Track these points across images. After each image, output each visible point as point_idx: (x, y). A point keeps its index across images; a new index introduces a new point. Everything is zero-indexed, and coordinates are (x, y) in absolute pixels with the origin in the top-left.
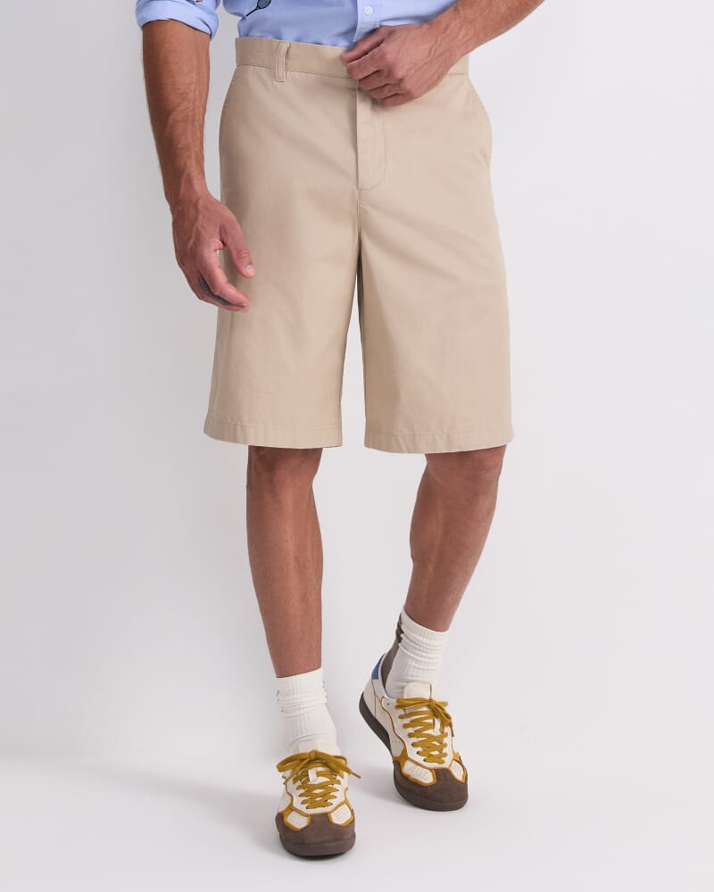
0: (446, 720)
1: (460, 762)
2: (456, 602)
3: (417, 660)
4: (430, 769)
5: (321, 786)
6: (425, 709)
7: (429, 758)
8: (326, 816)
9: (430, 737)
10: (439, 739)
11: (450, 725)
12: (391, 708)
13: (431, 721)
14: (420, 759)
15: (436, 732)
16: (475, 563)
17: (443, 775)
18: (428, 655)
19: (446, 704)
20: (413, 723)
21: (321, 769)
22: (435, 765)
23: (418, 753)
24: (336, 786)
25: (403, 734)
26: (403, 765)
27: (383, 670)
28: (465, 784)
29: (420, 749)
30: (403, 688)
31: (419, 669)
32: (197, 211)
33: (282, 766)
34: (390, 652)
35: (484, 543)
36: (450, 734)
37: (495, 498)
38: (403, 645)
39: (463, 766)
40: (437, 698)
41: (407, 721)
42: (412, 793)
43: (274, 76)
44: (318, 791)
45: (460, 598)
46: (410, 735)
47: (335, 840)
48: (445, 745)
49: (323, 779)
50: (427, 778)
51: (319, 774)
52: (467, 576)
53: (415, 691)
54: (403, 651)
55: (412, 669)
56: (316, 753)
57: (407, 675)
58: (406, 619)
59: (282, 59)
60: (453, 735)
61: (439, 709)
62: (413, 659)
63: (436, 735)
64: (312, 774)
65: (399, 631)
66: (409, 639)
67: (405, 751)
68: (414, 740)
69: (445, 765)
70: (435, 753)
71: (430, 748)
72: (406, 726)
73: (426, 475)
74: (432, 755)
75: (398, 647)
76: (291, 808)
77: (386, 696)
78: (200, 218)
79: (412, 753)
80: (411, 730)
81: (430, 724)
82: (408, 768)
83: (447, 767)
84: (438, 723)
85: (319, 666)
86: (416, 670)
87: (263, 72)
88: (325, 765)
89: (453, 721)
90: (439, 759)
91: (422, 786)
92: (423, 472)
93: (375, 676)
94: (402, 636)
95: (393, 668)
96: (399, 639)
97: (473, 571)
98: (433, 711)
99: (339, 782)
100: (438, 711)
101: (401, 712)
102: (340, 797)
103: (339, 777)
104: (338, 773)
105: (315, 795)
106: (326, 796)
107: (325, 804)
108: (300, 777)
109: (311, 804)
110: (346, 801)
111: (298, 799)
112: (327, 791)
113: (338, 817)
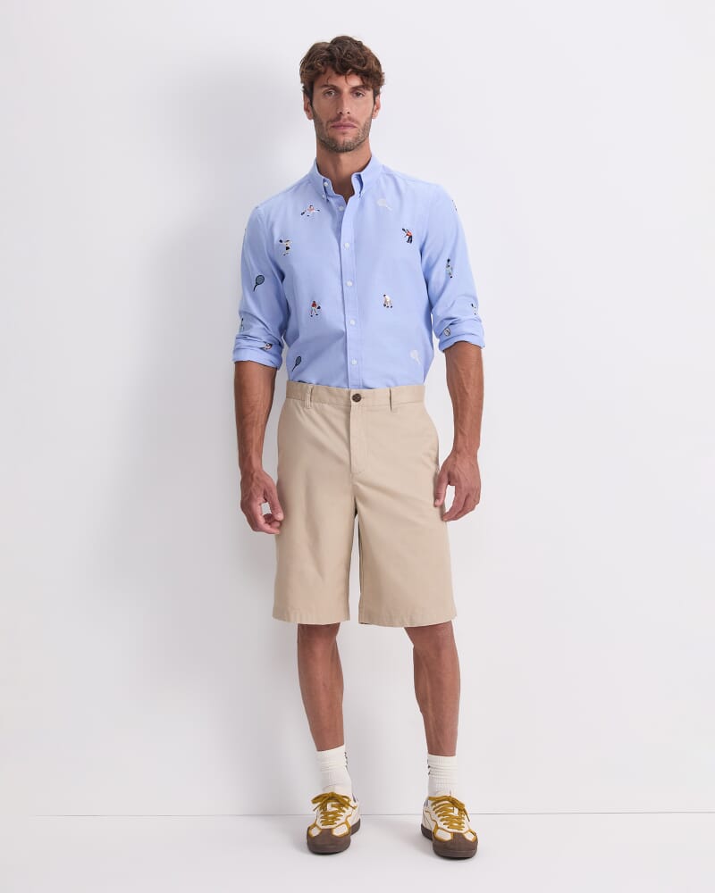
0: (462, 810)
4: (451, 833)
5: (332, 813)
6: (449, 802)
7: (451, 826)
8: (331, 830)
9: (452, 817)
10: (458, 818)
13: (452, 808)
14: (445, 827)
15: (455, 814)
17: (458, 837)
20: (440, 810)
21: (334, 803)
22: (456, 831)
23: (444, 825)
24: (341, 813)
25: (435, 816)
26: (436, 833)
28: (476, 844)
32: (252, 479)
33: (315, 801)
39: (474, 834)
43: (304, 406)
44: (330, 816)
46: (439, 816)
47: (332, 844)
48: (463, 822)
49: (335, 809)
50: (448, 837)
51: (333, 806)
56: (332, 793)
59: (309, 395)
61: (456, 801)
64: (329, 806)
68: (442, 818)
70: (456, 825)
71: (452, 822)
72: (436, 812)
74: (453, 825)
76: (315, 825)
78: (254, 484)
79: (441, 825)
80: (439, 813)
81: (451, 810)
82: (439, 833)
83: (462, 833)
84: (456, 811)
85: (342, 744)
87: (298, 403)
88: (337, 801)
90: (459, 829)
91: (443, 841)
98: (454, 803)
99: (344, 812)
100: (457, 804)
102: (342, 819)
103: (344, 809)
104: (344, 806)
105: (328, 818)
106: (334, 819)
107: (332, 823)
108: (323, 807)
109: (325, 823)
110: (346, 823)
111: (319, 820)
112: (336, 816)
113: (339, 831)
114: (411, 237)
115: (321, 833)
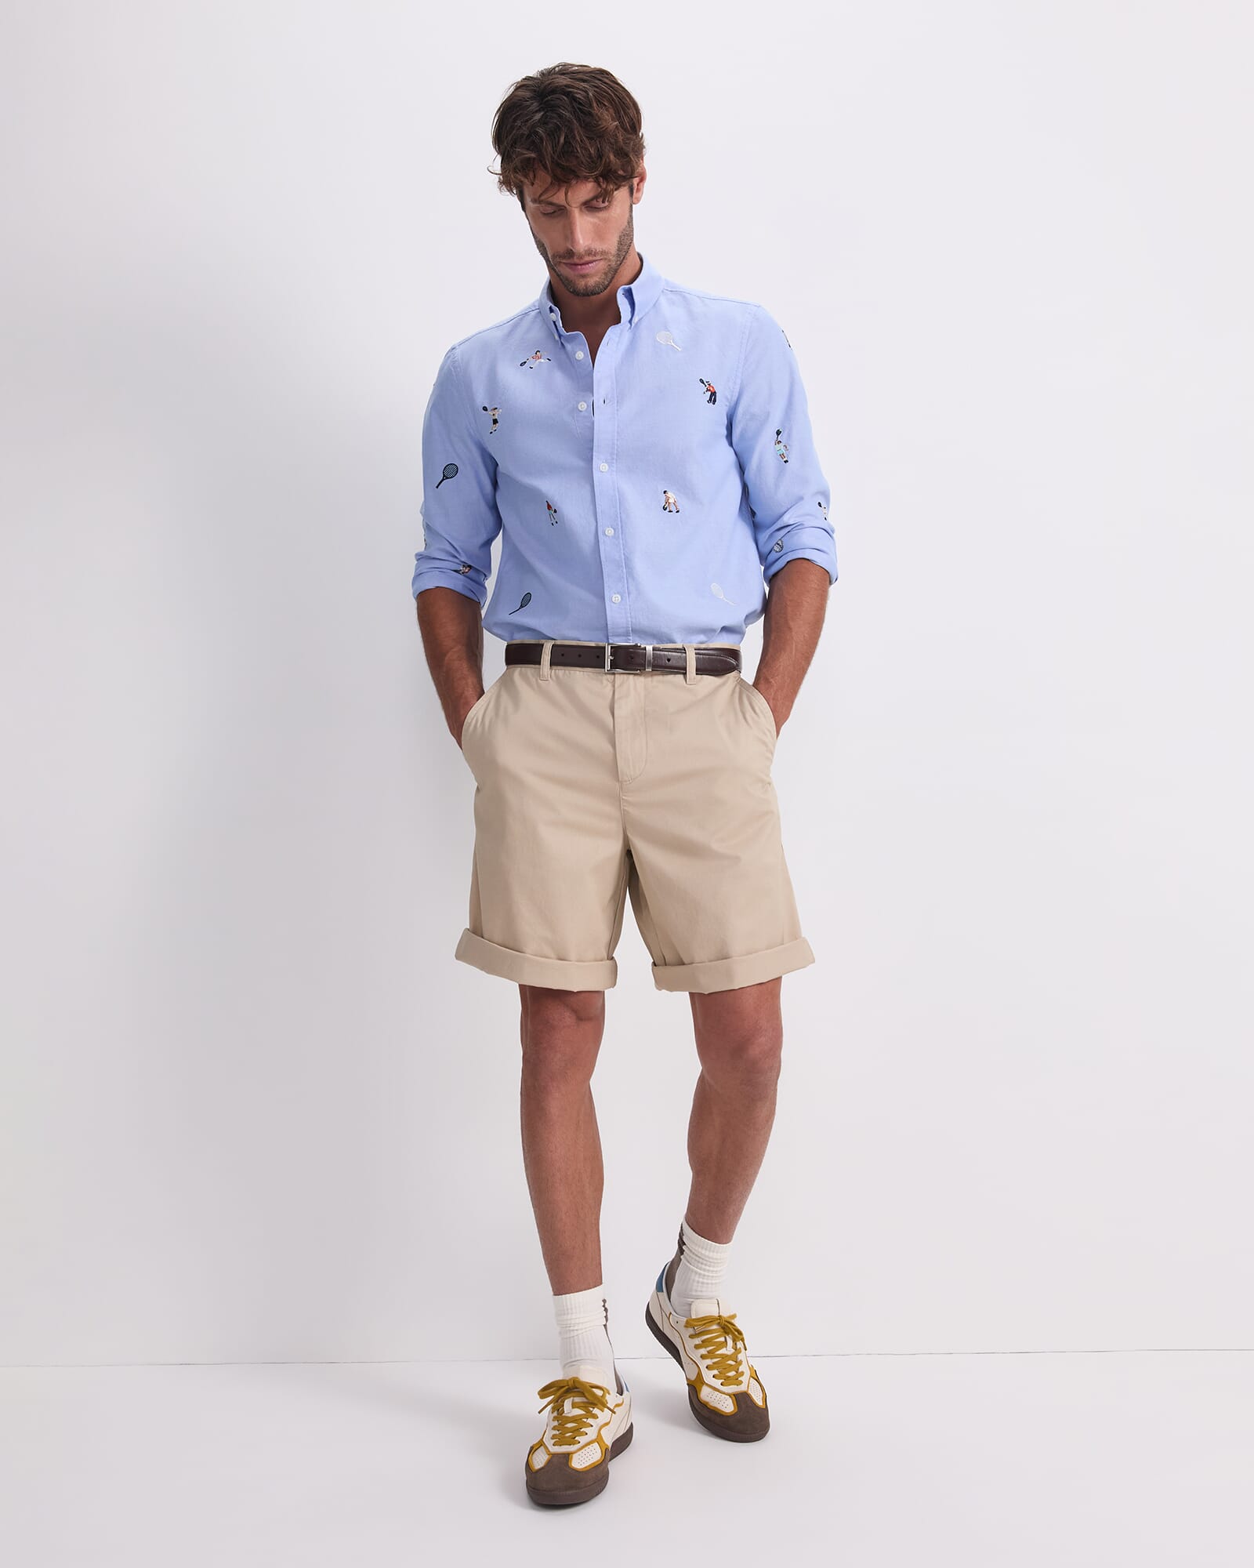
0: (737, 1335)
1: (757, 1380)
2: (737, 1213)
3: (700, 1274)
4: (729, 1395)
5: (574, 1419)
6: (715, 1327)
8: (567, 1456)
9: (725, 1357)
10: (734, 1357)
11: (743, 1340)
12: (681, 1327)
13: (722, 1339)
14: (717, 1383)
15: (728, 1350)
16: (756, 1173)
17: (742, 1399)
18: (711, 1269)
19: (734, 1316)
20: (704, 1343)
21: (577, 1400)
22: (733, 1389)
23: (714, 1377)
24: (590, 1421)
25: (696, 1355)
26: (700, 1390)
27: (667, 1281)
28: (766, 1409)
29: (715, 1372)
30: (691, 1304)
31: (703, 1283)
33: (544, 1392)
34: (672, 1262)
35: (764, 1152)
36: (743, 1350)
37: (774, 1103)
38: (685, 1258)
39: (761, 1385)
40: (725, 1314)
41: (698, 1341)
42: (711, 1421)
43: (538, 675)
44: (570, 1425)
45: (742, 1209)
46: (703, 1357)
47: (571, 1488)
48: (741, 1361)
49: (578, 1412)
50: (727, 1406)
51: (574, 1406)
52: (748, 1184)
53: (704, 1309)
54: (685, 1264)
55: (695, 1284)
56: (575, 1381)
57: (691, 1290)
58: (688, 1230)
59: (546, 659)
60: (746, 1350)
61: (729, 1325)
62: (696, 1273)
63: (729, 1353)
64: (567, 1404)
65: (681, 1243)
66: (691, 1251)
67: (699, 1375)
68: (709, 1362)
69: (742, 1388)
70: (732, 1374)
71: (727, 1369)
72: (697, 1347)
73: (702, 1079)
74: (729, 1377)
75: (681, 1260)
76: (541, 1443)
77: (673, 1313)
79: (708, 1376)
80: (703, 1351)
81: (721, 1343)
82: (705, 1394)
83: (746, 1389)
84: (730, 1342)
86: (700, 1284)
87: (529, 670)
88: (582, 1394)
89: (745, 1336)
90: (736, 1381)
91: (723, 1415)
92: (699, 1076)
93: (659, 1288)
94: (684, 1247)
95: (676, 1280)
96: (681, 1251)
97: (754, 1181)
98: (723, 1328)
99: (595, 1417)
100: (728, 1327)
101: (691, 1331)
102: (591, 1433)
103: (596, 1411)
104: (594, 1405)
105: (566, 1430)
106: (577, 1431)
107: (572, 1441)
108: (558, 1408)
109: (560, 1440)
110: (599, 1439)
111: (550, 1433)
112: (580, 1424)
113: (584, 1459)
114: (713, 394)
115: (549, 1462)
